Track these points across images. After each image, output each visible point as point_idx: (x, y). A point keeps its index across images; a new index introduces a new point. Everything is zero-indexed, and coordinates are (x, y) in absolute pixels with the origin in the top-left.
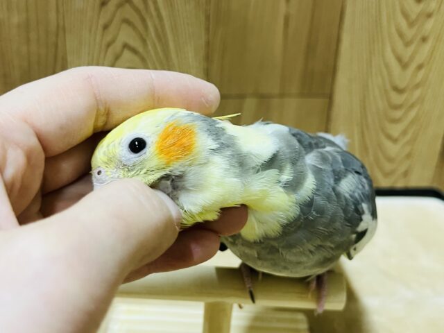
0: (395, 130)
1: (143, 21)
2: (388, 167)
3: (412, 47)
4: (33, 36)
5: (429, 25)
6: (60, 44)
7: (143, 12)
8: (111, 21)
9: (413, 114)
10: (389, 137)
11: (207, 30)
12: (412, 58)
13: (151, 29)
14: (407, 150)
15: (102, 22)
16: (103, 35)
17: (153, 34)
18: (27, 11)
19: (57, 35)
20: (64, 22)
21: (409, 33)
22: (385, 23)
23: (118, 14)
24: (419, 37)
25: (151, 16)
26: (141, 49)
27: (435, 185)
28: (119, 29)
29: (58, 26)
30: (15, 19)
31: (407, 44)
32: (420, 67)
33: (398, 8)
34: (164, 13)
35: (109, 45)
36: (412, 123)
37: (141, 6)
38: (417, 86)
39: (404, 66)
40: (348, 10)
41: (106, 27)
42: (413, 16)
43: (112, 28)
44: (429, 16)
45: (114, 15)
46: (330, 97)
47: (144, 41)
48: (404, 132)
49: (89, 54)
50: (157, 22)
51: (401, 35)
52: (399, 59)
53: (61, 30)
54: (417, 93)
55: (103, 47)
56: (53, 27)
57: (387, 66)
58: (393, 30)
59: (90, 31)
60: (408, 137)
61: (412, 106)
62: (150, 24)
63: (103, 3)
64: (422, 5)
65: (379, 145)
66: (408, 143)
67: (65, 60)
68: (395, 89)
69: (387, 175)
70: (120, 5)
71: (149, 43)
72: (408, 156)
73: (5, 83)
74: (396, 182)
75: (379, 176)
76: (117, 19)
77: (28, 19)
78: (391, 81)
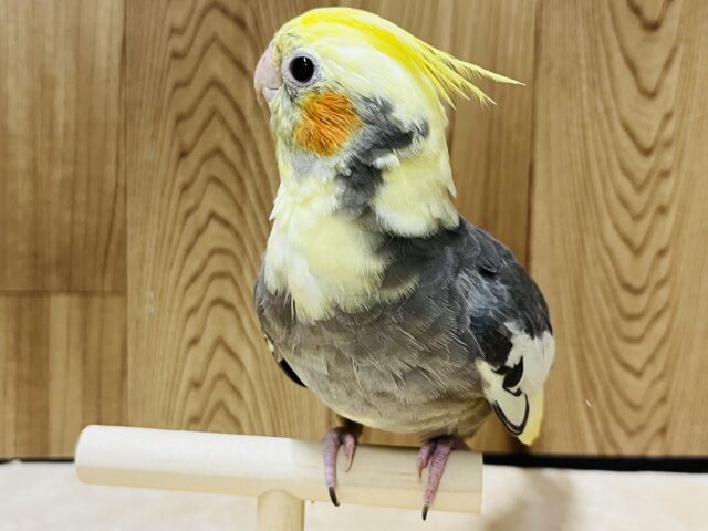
0: (636, 354)
1: (240, 180)
3: (646, 222)
4: (81, 197)
5: (667, 188)
6: (119, 213)
7: (239, 167)
8: (193, 179)
9: (660, 327)
10: (626, 366)
12: (647, 238)
13: (251, 191)
14: (660, 386)
15: (180, 180)
16: (180, 199)
17: (253, 198)
18: (76, 163)
19: (115, 197)
20: (126, 179)
21: (638, 201)
23: (203, 170)
24: (654, 206)
25: (251, 173)
26: (234, 221)
28: (204, 191)
29: (117, 185)
30: (58, 174)
31: (637, 218)
34: (269, 170)
35: (188, 214)
36: (662, 342)
37: (236, 159)
38: (661, 283)
39: (637, 252)
40: (540, 167)
41: (185, 188)
42: (641, 176)
43: (194, 190)
44: (665, 174)
45: (197, 171)
47: (240, 210)
48: (651, 359)
49: (159, 226)
50: (258, 181)
51: (626, 204)
52: (627, 241)
53: (121, 191)
54: (664, 293)
55: (180, 217)
56: (109, 187)
57: (609, 251)
58: (612, 196)
59: (162, 193)
60: (659, 367)
61: (659, 315)
62: (248, 184)
63: (183, 154)
64: (652, 159)
65: (613, 380)
66: (661, 376)
67: (124, 234)
68: (627, 287)
69: (631, 434)
70: (207, 157)
71: (247, 210)
72: (663, 400)
73: (35, 267)
74: (647, 448)
75: (620, 435)
76: (201, 177)
77: (75, 175)
78: (619, 276)
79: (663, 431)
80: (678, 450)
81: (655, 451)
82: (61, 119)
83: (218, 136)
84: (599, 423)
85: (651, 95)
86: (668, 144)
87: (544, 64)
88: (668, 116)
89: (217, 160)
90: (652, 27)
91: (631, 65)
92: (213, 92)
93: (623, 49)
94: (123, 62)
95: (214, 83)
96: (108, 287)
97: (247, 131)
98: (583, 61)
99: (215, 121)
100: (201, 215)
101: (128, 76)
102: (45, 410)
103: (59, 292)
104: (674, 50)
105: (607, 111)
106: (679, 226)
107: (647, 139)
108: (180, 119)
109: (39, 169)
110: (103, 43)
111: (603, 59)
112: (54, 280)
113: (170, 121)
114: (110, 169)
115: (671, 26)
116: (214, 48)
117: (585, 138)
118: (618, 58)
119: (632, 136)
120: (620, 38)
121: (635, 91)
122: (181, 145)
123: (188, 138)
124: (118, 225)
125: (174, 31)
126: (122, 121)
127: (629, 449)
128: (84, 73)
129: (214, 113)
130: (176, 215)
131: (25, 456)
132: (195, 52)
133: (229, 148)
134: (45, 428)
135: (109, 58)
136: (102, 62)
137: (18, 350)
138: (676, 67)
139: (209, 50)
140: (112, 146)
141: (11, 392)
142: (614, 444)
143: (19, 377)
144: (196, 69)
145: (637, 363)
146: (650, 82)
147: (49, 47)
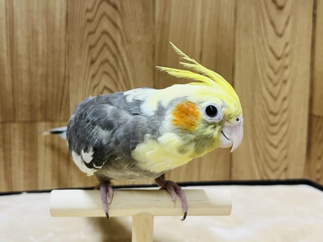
0: (275, 140)
1: (116, 72)
2: (273, 165)
3: (278, 87)
4: (50, 81)
5: (287, 73)
6: (66, 87)
7: (116, 67)
8: (97, 73)
9: (284, 129)
10: (272, 145)
11: (154, 77)
12: (279, 93)
13: (121, 77)
14: (285, 152)
15: (91, 73)
16: (92, 81)
17: (121, 80)
18: (47, 67)
19: (65, 80)
20: (69, 73)
21: (275, 78)
22: (260, 72)
23: (101, 69)
24: (281, 80)
25: (121, 70)
26: (114, 89)
27: (306, 177)
28: (101, 77)
29: (65, 75)
30: (40, 71)
31: (275, 85)
32: (285, 99)
33: (266, 63)
34: (128, 68)
35: (95, 87)
36: (285, 135)
37: (114, 64)
38: (285, 111)
39: (275, 98)
40: (237, 65)
41: (93, 76)
42: (276, 68)
43: (97, 77)
44: (286, 67)
45: (98, 69)
47: (116, 85)
48: (281, 141)
50: (124, 73)
51: (270, 79)
52: (271, 94)
53: (67, 78)
54: (285, 115)
55: (92, 88)
56: (62, 77)
57: (264, 99)
58: (266, 77)
59: (84, 78)
60: (284, 144)
61: (283, 124)
62: (120, 74)
63: (92, 62)
64: (281, 61)
65: (266, 150)
66: (285, 148)
67: (68, 96)
68: (271, 113)
69: (273, 171)
70: (102, 63)
71: (119, 86)
72: (286, 157)
73: (31, 111)
74: (280, 176)
75: (269, 172)
76: (100, 72)
77: (47, 72)
78: (268, 109)
79: (286, 169)
80: (292, 177)
81: (283, 178)
82: (41, 47)
83: (107, 54)
84: (261, 167)
85: (280, 35)
86: (287, 55)
87: (238, 24)
88: (287, 44)
89: (106, 65)
90: (281, 8)
91: (273, 24)
92: (104, 36)
93: (270, 17)
94: (67, 24)
95: (105, 33)
96: (62, 118)
97: (119, 52)
98: (254, 22)
99: (105, 48)
100: (101, 87)
101: (69, 30)
102: (37, 170)
103: (41, 121)
104: (289, 18)
105: (263, 42)
106: (291, 88)
107: (279, 53)
108: (91, 47)
109: (32, 70)
110: (58, 16)
111: (261, 22)
112: (39, 116)
113: (87, 49)
114: (62, 69)
115: (288, 8)
116: (105, 17)
117: (254, 54)
118: (267, 21)
119: (273, 52)
120: (268, 13)
121: (274, 34)
122: (92, 59)
123: (94, 55)
124: (66, 92)
125: (88, 11)
126: (67, 49)
127: (273, 177)
128: (50, 29)
129: (105, 45)
130: (90, 88)
131: (28, 190)
132: (96, 19)
133: (112, 60)
134: (36, 178)
135: (61, 22)
136: (58, 24)
137: (24, 146)
138: (290, 25)
139: (103, 19)
140: (62, 59)
141: (22, 164)
142: (267, 175)
143: (25, 157)
144: (97, 26)
145: (275, 143)
146: (280, 30)
147: (35, 18)
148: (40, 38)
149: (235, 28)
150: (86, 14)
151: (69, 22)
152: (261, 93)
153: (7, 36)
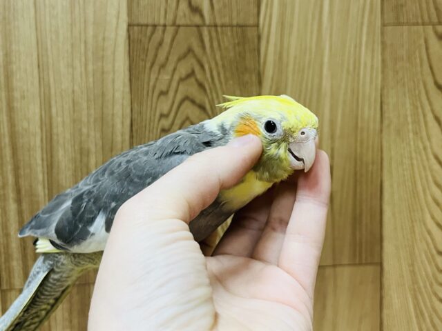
22: (421, 194)
33: (430, 178)
46: (381, 265)
148: (93, 161)
149: (381, 131)
150: (159, 120)
151: (134, 134)
152: (425, 224)
153: (43, 160)
